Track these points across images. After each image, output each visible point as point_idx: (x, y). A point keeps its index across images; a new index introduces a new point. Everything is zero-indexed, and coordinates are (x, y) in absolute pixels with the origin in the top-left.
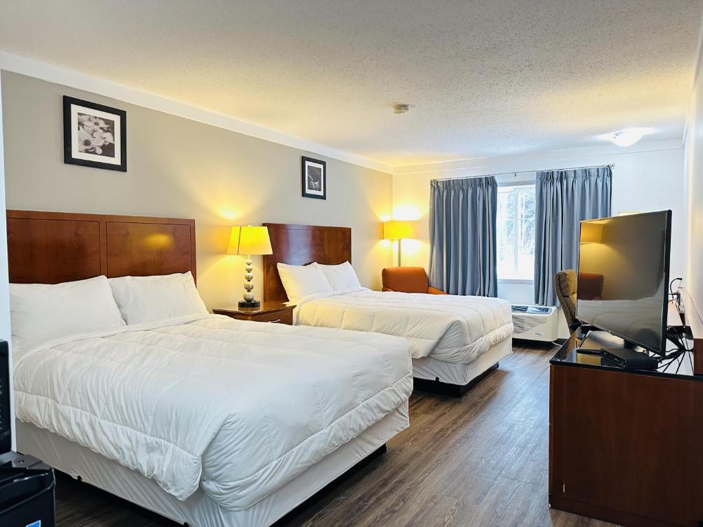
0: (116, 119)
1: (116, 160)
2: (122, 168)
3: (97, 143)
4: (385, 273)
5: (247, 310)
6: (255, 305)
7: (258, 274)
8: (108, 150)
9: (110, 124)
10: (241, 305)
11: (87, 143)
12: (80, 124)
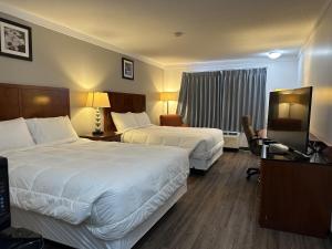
0: (26, 32)
1: (26, 55)
2: (30, 59)
3: (15, 44)
4: (161, 117)
5: (97, 136)
6: (102, 133)
7: (102, 117)
8: (22, 49)
9: (23, 34)
10: (94, 133)
11: (10, 44)
12: (6, 33)
